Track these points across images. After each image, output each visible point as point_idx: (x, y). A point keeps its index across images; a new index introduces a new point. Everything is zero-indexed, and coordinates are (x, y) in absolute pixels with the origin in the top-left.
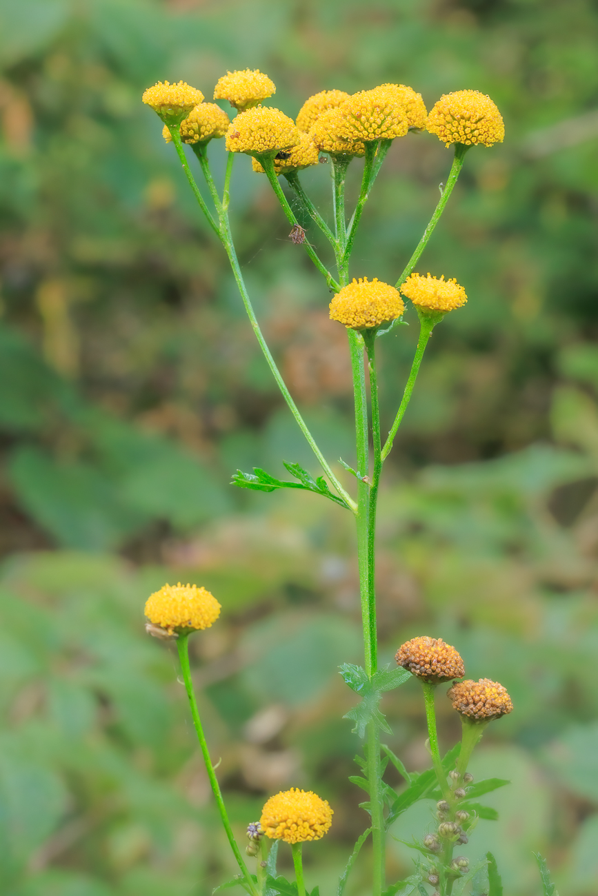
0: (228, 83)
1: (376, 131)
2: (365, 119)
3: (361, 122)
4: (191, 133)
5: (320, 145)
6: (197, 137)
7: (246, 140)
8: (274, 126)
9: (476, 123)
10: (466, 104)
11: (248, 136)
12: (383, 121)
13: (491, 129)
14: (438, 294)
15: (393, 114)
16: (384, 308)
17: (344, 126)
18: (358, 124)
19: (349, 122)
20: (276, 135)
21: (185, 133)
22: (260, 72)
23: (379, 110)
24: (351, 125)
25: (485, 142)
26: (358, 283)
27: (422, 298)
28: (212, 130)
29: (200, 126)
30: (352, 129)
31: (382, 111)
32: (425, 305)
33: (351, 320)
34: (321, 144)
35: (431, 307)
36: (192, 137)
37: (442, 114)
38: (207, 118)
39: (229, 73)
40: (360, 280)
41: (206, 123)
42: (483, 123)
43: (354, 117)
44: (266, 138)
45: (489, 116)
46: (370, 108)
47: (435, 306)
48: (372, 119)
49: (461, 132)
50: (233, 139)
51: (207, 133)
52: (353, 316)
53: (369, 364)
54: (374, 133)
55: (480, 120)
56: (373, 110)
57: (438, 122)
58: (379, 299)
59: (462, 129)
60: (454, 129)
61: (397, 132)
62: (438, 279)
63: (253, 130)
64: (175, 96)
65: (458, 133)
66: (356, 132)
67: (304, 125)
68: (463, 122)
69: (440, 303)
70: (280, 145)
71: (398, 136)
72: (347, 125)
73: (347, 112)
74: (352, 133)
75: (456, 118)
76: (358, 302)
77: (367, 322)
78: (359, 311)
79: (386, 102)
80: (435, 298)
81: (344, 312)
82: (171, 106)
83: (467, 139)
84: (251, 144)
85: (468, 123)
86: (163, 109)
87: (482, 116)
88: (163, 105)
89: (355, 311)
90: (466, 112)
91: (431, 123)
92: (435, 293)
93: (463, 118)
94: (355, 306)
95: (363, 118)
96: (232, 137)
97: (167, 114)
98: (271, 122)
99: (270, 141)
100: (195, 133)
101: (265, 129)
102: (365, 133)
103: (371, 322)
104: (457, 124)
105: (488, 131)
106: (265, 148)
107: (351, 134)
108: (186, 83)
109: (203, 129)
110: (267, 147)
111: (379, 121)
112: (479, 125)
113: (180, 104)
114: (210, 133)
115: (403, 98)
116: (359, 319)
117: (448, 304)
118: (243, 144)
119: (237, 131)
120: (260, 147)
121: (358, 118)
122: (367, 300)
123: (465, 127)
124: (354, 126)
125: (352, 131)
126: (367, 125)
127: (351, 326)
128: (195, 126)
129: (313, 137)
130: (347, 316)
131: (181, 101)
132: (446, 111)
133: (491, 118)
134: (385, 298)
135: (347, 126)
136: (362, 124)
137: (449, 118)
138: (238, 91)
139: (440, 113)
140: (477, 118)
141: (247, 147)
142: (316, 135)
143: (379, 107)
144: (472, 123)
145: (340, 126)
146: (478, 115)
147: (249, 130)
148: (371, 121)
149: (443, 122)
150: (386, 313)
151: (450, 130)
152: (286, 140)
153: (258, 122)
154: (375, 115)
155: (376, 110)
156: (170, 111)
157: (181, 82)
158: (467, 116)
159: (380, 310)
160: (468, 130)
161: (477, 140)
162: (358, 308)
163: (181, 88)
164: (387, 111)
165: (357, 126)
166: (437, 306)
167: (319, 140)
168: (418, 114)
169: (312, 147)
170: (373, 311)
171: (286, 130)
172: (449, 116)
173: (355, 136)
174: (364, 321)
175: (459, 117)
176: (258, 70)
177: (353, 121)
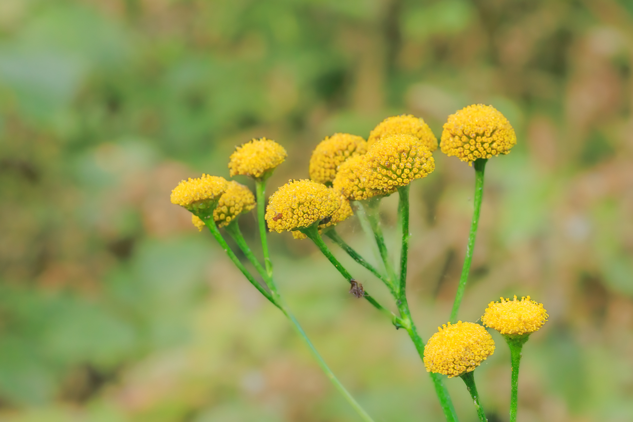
0: (240, 159)
1: (410, 175)
2: (395, 167)
3: (392, 171)
4: (222, 216)
5: (350, 197)
6: (229, 219)
7: (291, 220)
8: (312, 198)
9: (491, 136)
10: (477, 121)
11: (291, 215)
12: (413, 164)
13: (506, 138)
14: (523, 319)
15: (420, 153)
16: (479, 349)
17: (376, 178)
18: (390, 173)
19: (380, 173)
20: (317, 206)
21: (217, 218)
22: (267, 139)
23: (405, 154)
24: (383, 176)
25: (504, 151)
26: (443, 328)
27: (509, 327)
28: (241, 209)
29: (229, 208)
30: (386, 179)
31: (408, 153)
32: (513, 332)
33: (452, 370)
34: (351, 195)
35: (519, 333)
36: (224, 220)
37: (457, 137)
38: (232, 198)
39: (238, 148)
40: (444, 326)
41: (233, 203)
42: (497, 134)
43: (383, 167)
44: (309, 213)
45: (500, 126)
46: (396, 155)
47: (523, 331)
48: (402, 165)
49: (481, 149)
50: (276, 221)
51: (237, 213)
52: (452, 366)
53: (475, 402)
54: (408, 177)
55: (494, 131)
56: (400, 155)
57: (455, 145)
58: (472, 342)
59: (480, 145)
60: (473, 148)
61: (427, 170)
62: (512, 300)
63: (294, 208)
64: (204, 191)
65: (477, 149)
66: (390, 181)
67: (320, 176)
68: (479, 139)
69: (527, 327)
70: (323, 215)
71: (429, 173)
72: (380, 176)
73: (375, 164)
74: (387, 183)
75: (472, 137)
76: (453, 350)
77: (467, 367)
78: (457, 359)
79: (409, 144)
80: (521, 324)
81: (441, 364)
82: (201, 201)
83: (487, 153)
84: (296, 222)
85: (484, 139)
86: (194, 206)
87: (495, 128)
88: (194, 202)
89: (453, 360)
90: (479, 128)
91: (447, 147)
92: (520, 319)
93: (477, 135)
94: (452, 355)
95: (394, 167)
96: (275, 219)
97: (200, 209)
98: (309, 196)
99: (313, 214)
100: (226, 216)
101: (305, 204)
102: (399, 180)
103: (471, 366)
104: (474, 142)
105: (504, 140)
106: (311, 222)
107: (385, 185)
108: (208, 175)
109: (232, 210)
110: (312, 220)
111: (409, 165)
112: (494, 137)
113: (210, 197)
114: (240, 211)
115: (410, 129)
116: (459, 367)
117: (534, 325)
118: (289, 223)
119: (278, 212)
120: (305, 222)
121: (388, 167)
122: (461, 346)
123: (483, 143)
124: (387, 176)
125: (386, 181)
126: (399, 172)
127: (453, 376)
128: (224, 209)
129: (341, 191)
130: (447, 367)
131: (210, 194)
132: (460, 133)
133: (503, 127)
134: (476, 340)
135: (380, 178)
136: (395, 173)
137: (465, 139)
138: (254, 165)
139: (453, 136)
140: (491, 131)
141: (293, 225)
142: (343, 189)
143: (404, 151)
144: (487, 137)
145: (372, 179)
146: (491, 128)
147: (290, 209)
148: (403, 168)
149: (460, 144)
150: (482, 353)
151: (469, 149)
152: (327, 208)
153: (297, 199)
154: (404, 160)
155: (403, 156)
156: (201, 206)
157: (204, 175)
158: (481, 132)
159: (476, 353)
160: (486, 145)
161: (497, 151)
162: (456, 357)
163: (205, 181)
164: (413, 153)
165: (389, 175)
166: (526, 331)
167: (348, 192)
168: (428, 139)
169: (344, 201)
170: (469, 356)
171: (324, 198)
172: (465, 137)
173: (391, 186)
174: (465, 368)
175: (475, 135)
176: (264, 138)
177: (385, 172)
